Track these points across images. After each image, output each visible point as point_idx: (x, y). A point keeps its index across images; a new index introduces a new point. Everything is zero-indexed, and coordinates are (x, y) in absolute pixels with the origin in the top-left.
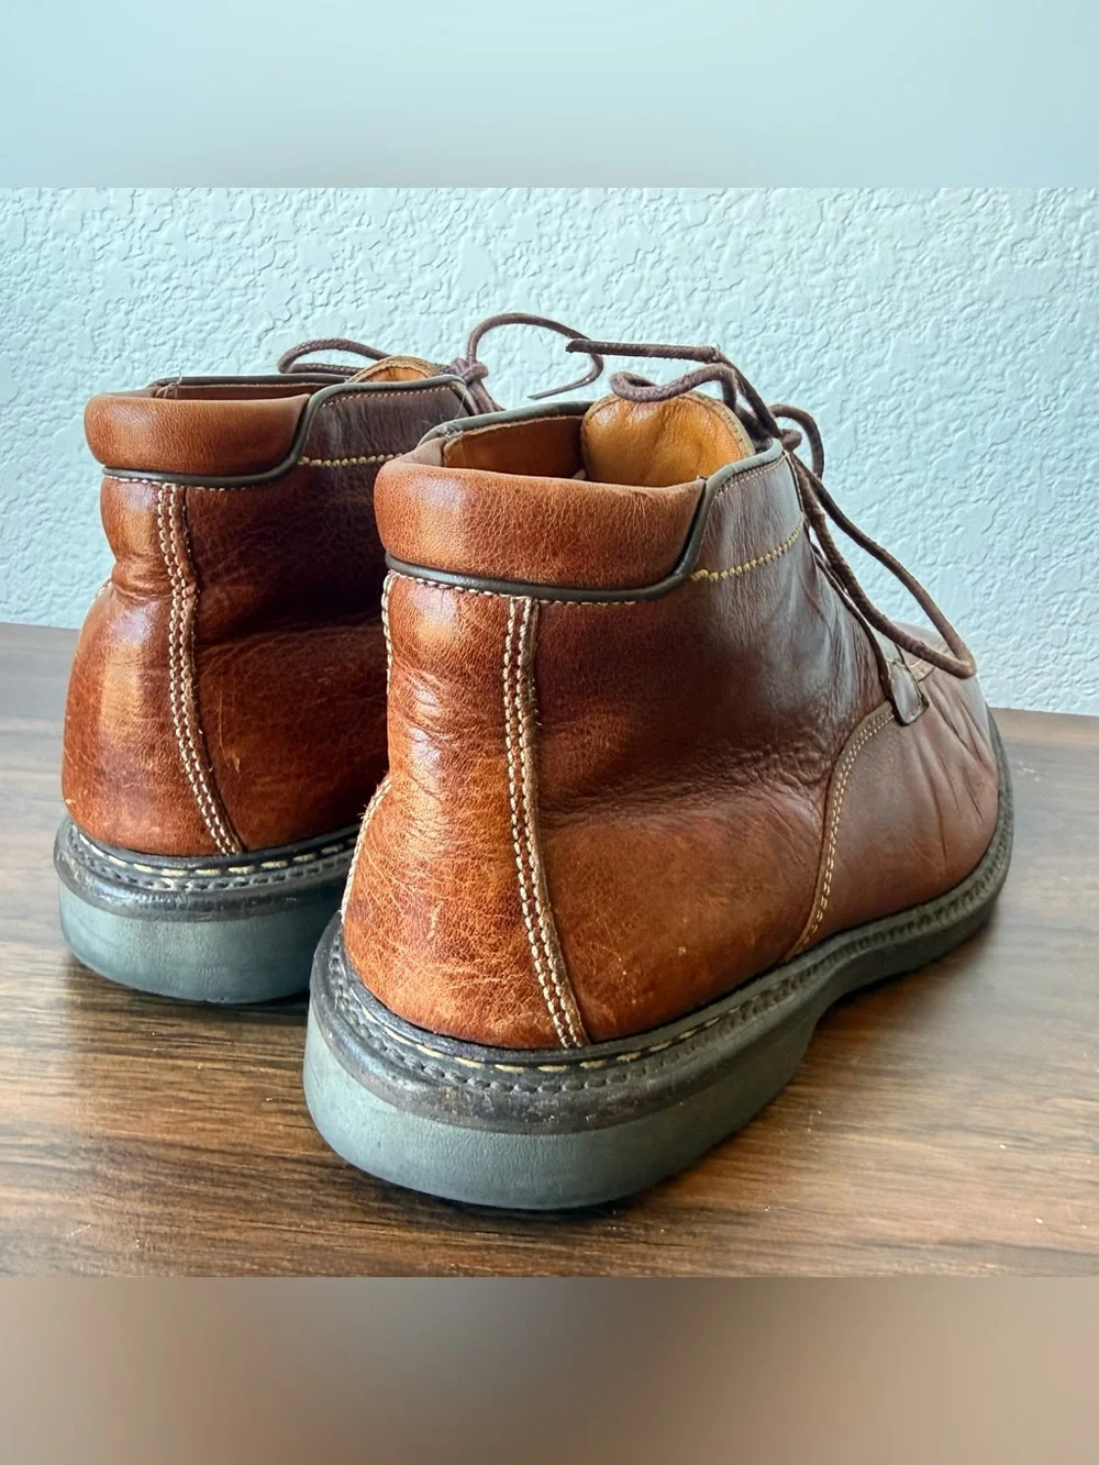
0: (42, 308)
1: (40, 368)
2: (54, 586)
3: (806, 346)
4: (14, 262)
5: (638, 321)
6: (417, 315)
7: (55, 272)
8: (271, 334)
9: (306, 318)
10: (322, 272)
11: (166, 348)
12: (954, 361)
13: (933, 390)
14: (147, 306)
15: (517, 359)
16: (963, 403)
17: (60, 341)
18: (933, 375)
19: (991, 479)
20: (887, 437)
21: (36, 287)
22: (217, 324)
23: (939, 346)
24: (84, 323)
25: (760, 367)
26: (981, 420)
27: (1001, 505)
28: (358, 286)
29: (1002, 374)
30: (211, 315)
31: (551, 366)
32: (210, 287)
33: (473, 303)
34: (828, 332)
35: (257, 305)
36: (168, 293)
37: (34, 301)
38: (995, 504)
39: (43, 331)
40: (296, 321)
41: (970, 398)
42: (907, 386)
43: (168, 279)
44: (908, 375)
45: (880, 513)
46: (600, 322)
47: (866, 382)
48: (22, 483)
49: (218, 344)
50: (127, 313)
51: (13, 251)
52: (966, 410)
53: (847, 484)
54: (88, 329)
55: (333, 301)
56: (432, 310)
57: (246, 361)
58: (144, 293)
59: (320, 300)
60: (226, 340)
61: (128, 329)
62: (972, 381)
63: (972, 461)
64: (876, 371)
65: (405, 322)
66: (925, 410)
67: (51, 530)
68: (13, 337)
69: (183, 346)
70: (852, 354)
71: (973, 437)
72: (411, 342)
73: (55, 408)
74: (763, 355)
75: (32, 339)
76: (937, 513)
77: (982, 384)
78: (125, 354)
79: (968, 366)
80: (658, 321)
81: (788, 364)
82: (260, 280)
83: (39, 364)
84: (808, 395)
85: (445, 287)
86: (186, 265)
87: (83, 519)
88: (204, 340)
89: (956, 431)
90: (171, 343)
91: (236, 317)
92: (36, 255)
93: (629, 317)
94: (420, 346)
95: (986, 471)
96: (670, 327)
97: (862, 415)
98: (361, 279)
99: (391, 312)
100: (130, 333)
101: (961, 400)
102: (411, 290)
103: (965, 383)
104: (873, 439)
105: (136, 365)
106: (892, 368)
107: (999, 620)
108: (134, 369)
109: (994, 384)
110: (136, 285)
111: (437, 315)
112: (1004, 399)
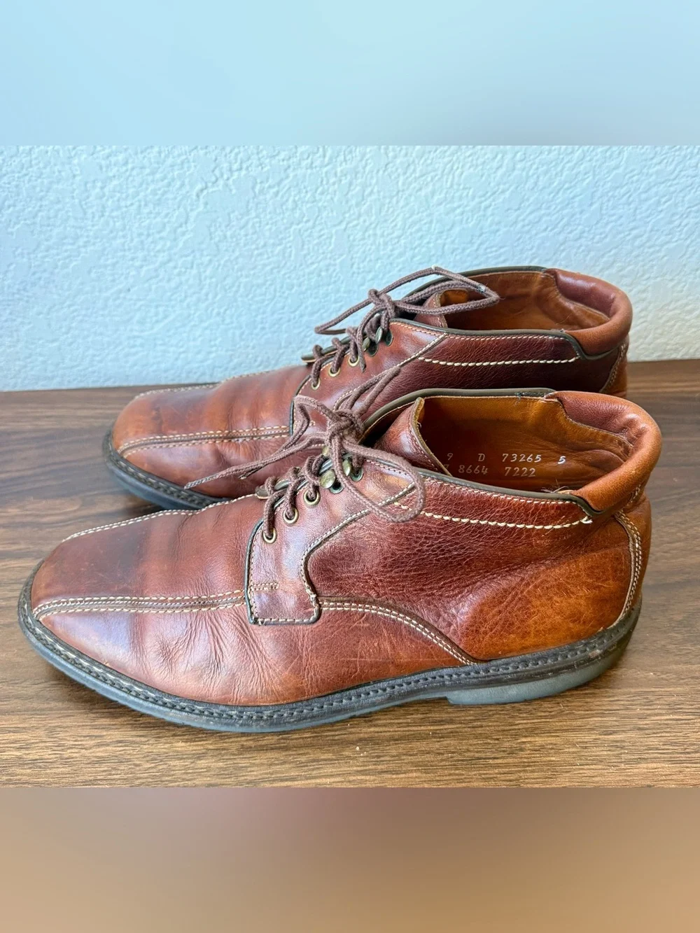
0: (42, 191)
1: (49, 228)
2: (91, 352)
3: (568, 162)
4: (13, 164)
5: (455, 158)
6: (304, 170)
7: (45, 168)
8: (205, 192)
9: (228, 179)
10: (234, 149)
11: (135, 207)
12: (665, 161)
13: (651, 180)
14: (115, 182)
15: (375, 190)
16: (670, 186)
18: (651, 171)
19: (686, 229)
20: (621, 211)
21: (33, 178)
22: (166, 189)
23: (656, 153)
24: (73, 197)
25: (538, 177)
26: (681, 195)
27: (692, 241)
28: (260, 156)
30: (161, 184)
31: (398, 192)
32: (156, 165)
33: (342, 158)
34: (583, 151)
35: (192, 174)
36: (128, 173)
37: (34, 187)
38: (688, 241)
39: (45, 206)
40: (221, 182)
41: (675, 182)
42: (635, 178)
43: (126, 163)
44: (635, 172)
45: (615, 254)
46: (429, 161)
49: (170, 202)
50: (102, 188)
51: (12, 157)
52: (672, 189)
53: (595, 241)
54: (77, 201)
55: (245, 166)
56: (314, 165)
57: (192, 210)
58: (111, 174)
59: (235, 167)
60: (175, 198)
61: (104, 199)
62: (676, 172)
63: (674, 218)
64: (616, 172)
65: (296, 175)
66: (646, 192)
67: (81, 321)
68: (26, 211)
69: (146, 205)
70: (598, 163)
71: (676, 205)
72: (302, 187)
73: (66, 251)
74: (540, 170)
75: (40, 211)
76: (652, 250)
77: (683, 173)
78: (107, 214)
79: (675, 163)
80: (469, 156)
81: (556, 174)
82: (191, 158)
83: (49, 226)
84: (569, 191)
85: (321, 150)
86: (136, 154)
87: (101, 313)
88: (159, 200)
89: (665, 202)
90: (137, 203)
91: (178, 183)
92: (28, 158)
93: (449, 156)
94: (309, 189)
95: (683, 224)
96: (477, 159)
97: (605, 199)
98: (261, 151)
99: (286, 170)
100: (107, 200)
101: (670, 184)
102: (298, 155)
103: (672, 174)
104: (613, 212)
105: (115, 219)
106: (625, 169)
107: (687, 304)
108: (114, 222)
109: (690, 172)
110: (104, 169)
111: (318, 169)
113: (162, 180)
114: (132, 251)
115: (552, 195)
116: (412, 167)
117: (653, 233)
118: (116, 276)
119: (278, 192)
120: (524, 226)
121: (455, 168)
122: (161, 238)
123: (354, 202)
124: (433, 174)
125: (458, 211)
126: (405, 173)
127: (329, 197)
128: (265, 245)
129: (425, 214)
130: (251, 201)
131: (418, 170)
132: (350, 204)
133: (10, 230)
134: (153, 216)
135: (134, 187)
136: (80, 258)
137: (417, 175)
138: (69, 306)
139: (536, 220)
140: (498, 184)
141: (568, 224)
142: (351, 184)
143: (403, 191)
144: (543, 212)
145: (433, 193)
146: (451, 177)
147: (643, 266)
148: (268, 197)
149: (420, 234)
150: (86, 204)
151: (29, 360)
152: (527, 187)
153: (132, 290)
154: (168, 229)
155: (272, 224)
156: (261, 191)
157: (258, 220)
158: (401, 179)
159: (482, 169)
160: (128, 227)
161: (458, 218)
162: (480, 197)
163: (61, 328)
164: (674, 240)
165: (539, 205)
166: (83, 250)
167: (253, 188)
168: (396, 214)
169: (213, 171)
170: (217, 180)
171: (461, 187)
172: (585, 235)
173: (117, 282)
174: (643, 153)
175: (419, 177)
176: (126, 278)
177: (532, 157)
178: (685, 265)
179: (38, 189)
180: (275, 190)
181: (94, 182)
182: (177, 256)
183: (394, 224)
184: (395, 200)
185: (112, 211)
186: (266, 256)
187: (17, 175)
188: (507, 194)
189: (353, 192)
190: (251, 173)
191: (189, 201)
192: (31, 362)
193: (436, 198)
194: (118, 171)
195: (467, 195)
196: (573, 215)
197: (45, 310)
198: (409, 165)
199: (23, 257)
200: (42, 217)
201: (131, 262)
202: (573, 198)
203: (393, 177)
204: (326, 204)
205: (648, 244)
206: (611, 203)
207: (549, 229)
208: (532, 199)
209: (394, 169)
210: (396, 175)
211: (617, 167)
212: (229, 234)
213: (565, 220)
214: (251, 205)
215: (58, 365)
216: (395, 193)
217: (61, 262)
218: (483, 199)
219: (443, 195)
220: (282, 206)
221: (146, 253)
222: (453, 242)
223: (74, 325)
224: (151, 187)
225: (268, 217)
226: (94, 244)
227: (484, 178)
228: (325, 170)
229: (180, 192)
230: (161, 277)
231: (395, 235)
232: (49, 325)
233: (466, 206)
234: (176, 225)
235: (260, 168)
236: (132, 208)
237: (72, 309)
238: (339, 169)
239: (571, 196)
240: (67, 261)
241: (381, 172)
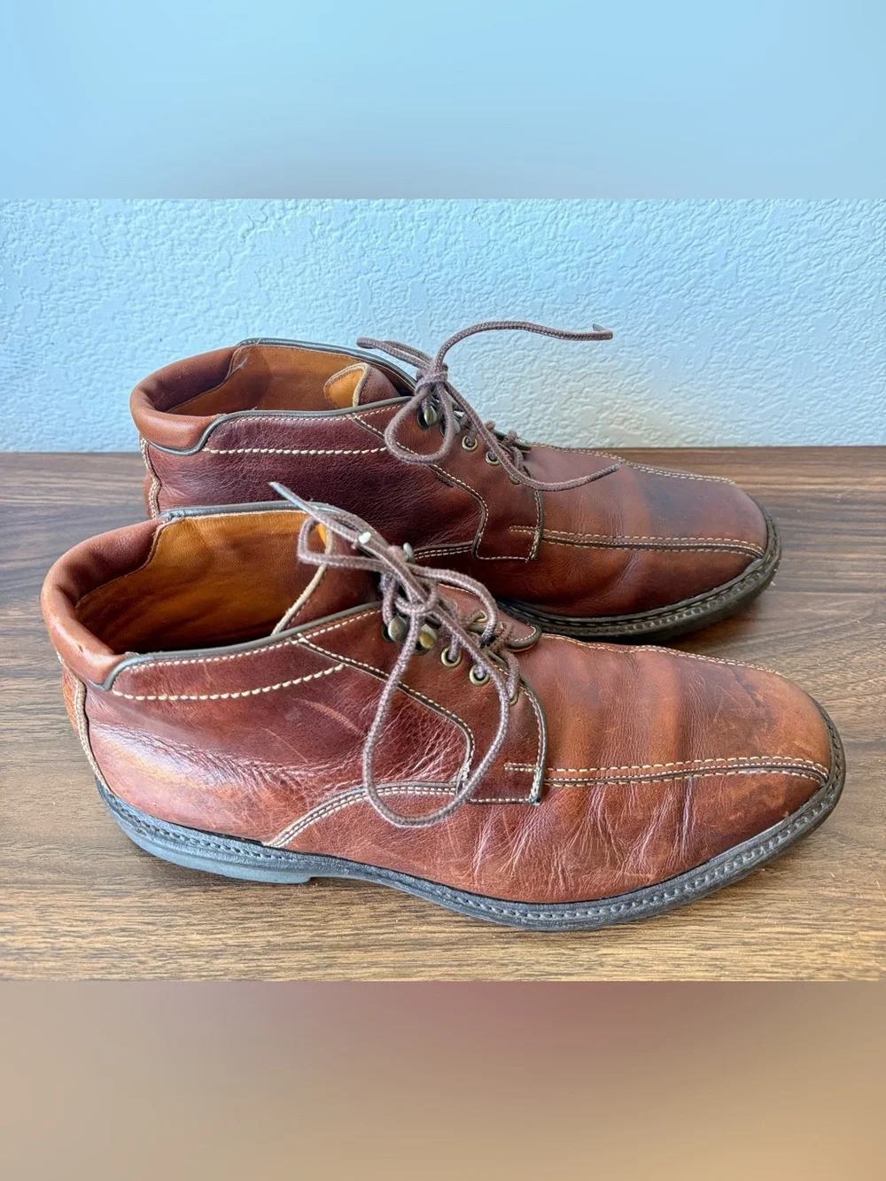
0: (53, 224)
1: (63, 267)
2: (117, 407)
3: (699, 215)
6: (374, 212)
8: (252, 233)
11: (166, 246)
12: (821, 217)
13: (800, 239)
14: (142, 217)
15: (461, 239)
16: (824, 247)
17: (74, 247)
18: (801, 230)
19: (839, 297)
20: (761, 273)
21: (42, 209)
22: (205, 227)
23: (809, 208)
24: (91, 233)
25: (661, 230)
26: (837, 257)
27: (845, 311)
29: (858, 225)
30: (198, 221)
31: (489, 242)
35: (236, 211)
36: (157, 207)
37: (43, 219)
38: (842, 311)
39: (58, 241)
40: (272, 222)
41: (829, 243)
42: (781, 237)
44: (782, 230)
45: (751, 323)
46: (528, 208)
47: (748, 237)
48: (72, 344)
49: (209, 242)
50: (126, 223)
52: (825, 251)
53: (728, 306)
54: (96, 237)
56: (386, 207)
57: (235, 253)
58: (136, 208)
60: (216, 238)
61: (129, 236)
62: (833, 231)
63: (826, 284)
64: (758, 228)
65: (365, 217)
66: (793, 253)
67: (105, 372)
68: (35, 246)
69: (180, 245)
70: (737, 217)
71: (829, 268)
72: (372, 231)
73: (84, 293)
74: (664, 223)
75: (51, 247)
76: (795, 320)
77: (840, 233)
78: (132, 253)
79: (831, 221)
81: (684, 228)
83: (63, 264)
84: (700, 248)
87: (128, 364)
88: (196, 239)
89: (816, 266)
90: (170, 242)
91: (219, 222)
94: (379, 234)
95: (836, 291)
96: (587, 208)
97: (743, 259)
100: (133, 237)
101: (823, 244)
103: (826, 233)
104: (751, 274)
105: (143, 260)
106: (769, 226)
107: (834, 382)
108: (142, 262)
109: (849, 232)
111: (391, 211)
112: (858, 241)
113: (200, 217)
114: (164, 296)
115: (677, 253)
116: (507, 214)
117: (799, 299)
118: (145, 324)
119: (342, 237)
120: (640, 287)
121: (560, 216)
122: (200, 283)
123: (435, 251)
124: (533, 223)
125: (561, 267)
126: (497, 221)
127: (404, 244)
128: (325, 296)
129: (521, 268)
130: (309, 245)
131: (514, 217)
132: (429, 254)
133: (15, 267)
134: (188, 257)
135: (166, 223)
136: (101, 302)
137: (513, 223)
138: (90, 355)
139: (657, 280)
140: (613, 238)
141: (695, 286)
142: (431, 231)
143: (495, 241)
144: (664, 272)
145: (532, 244)
146: (554, 227)
147: (784, 337)
148: (330, 241)
149: (515, 290)
150: (107, 240)
151: (43, 413)
152: (647, 242)
153: (164, 341)
154: (207, 273)
155: (335, 272)
156: (322, 234)
157: (318, 267)
158: (493, 228)
159: (593, 220)
160: (158, 269)
161: (559, 274)
162: (590, 251)
163: (80, 379)
164: (823, 309)
165: (661, 263)
166: (105, 293)
167: (311, 231)
168: (486, 266)
169: (262, 208)
170: (267, 218)
171: (567, 239)
172: (716, 299)
173: (147, 330)
174: (793, 208)
175: (515, 226)
176: (158, 326)
177: (655, 207)
178: (835, 338)
179: (48, 222)
180: (338, 234)
181: (116, 215)
182: (218, 305)
183: (483, 278)
184: (484, 251)
185: (139, 250)
186: (327, 309)
187: (21, 204)
188: (622, 250)
189: (434, 240)
190: (309, 213)
191: (233, 242)
192: (46, 416)
193: (535, 250)
194: (145, 204)
195: (573, 249)
196: (702, 277)
197: (61, 359)
198: (503, 211)
199: (33, 299)
200: (54, 253)
201: (162, 309)
202: (703, 257)
203: (482, 225)
204: (400, 252)
205: (791, 313)
206: (749, 264)
207: (672, 291)
208: (652, 256)
209: (484, 215)
210: (487, 222)
211: (761, 223)
212: (281, 281)
213: (692, 281)
214: (308, 249)
215: (79, 419)
216: (485, 243)
217: (79, 305)
218: (593, 254)
219: (543, 248)
220: (347, 252)
221: (181, 299)
222: (554, 302)
223: (95, 376)
224: (187, 224)
225: (330, 264)
226: (118, 286)
227: (595, 229)
228: (400, 213)
229: (222, 232)
230: (199, 327)
231: (483, 291)
232: (67, 375)
233: (572, 261)
234: (217, 269)
235: (320, 207)
236: (162, 247)
237: (93, 358)
238: (417, 213)
239: (701, 254)
240: (86, 305)
241: (468, 219)
